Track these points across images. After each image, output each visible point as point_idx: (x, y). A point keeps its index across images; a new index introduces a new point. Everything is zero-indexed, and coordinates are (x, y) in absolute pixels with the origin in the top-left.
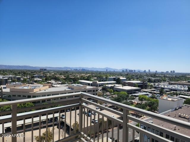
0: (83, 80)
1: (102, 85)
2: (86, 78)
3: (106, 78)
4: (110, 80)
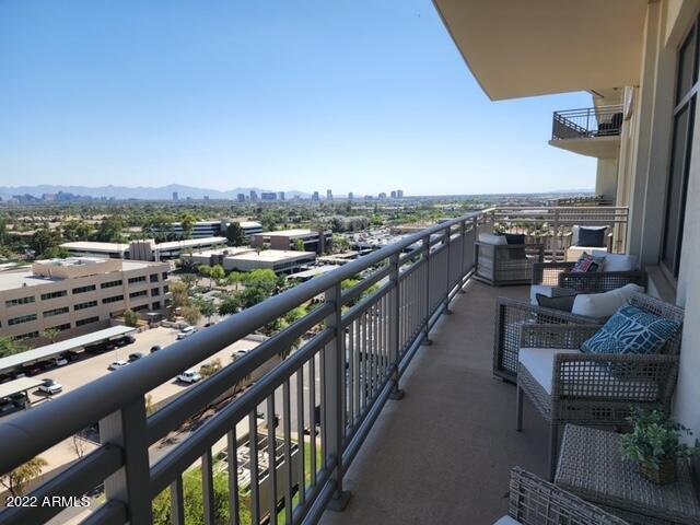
0: (77, 240)
1: (174, 253)
2: (95, 231)
3: (185, 227)
4: (202, 232)
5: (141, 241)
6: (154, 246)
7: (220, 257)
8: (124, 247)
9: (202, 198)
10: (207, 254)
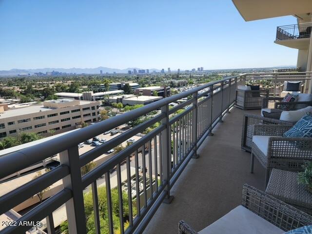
0: (61, 92)
1: (102, 97)
2: (68, 88)
3: (106, 85)
4: (113, 88)
5: (87, 92)
6: (93, 94)
7: (121, 99)
8: (80, 95)
9: (113, 73)
10: (115, 98)
